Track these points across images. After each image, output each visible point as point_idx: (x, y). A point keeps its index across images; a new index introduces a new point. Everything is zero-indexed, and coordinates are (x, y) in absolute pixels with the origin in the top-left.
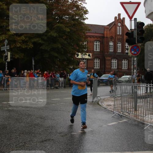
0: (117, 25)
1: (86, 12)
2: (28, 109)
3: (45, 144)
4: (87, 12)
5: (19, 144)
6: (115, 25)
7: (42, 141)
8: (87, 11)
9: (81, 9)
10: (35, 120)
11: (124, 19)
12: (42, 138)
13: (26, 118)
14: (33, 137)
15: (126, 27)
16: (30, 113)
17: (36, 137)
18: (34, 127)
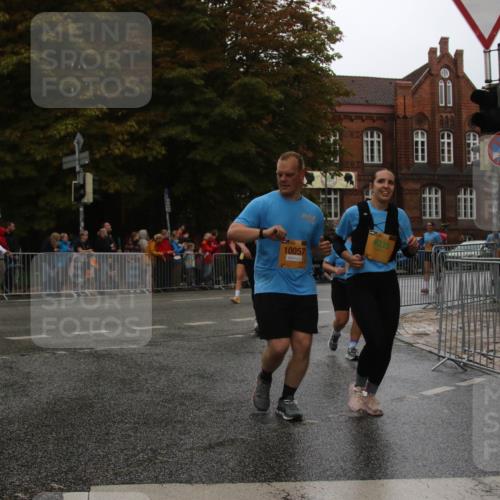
0: (438, 75)
1: (334, 35)
2: (158, 351)
3: (221, 454)
4: (338, 37)
5: (135, 456)
6: (432, 75)
7: (211, 447)
8: (337, 31)
9: (319, 28)
10: (182, 382)
11: (459, 54)
12: (208, 436)
13: (153, 378)
14: (180, 434)
15: (468, 81)
16: (165, 363)
17: (190, 432)
18: (182, 404)
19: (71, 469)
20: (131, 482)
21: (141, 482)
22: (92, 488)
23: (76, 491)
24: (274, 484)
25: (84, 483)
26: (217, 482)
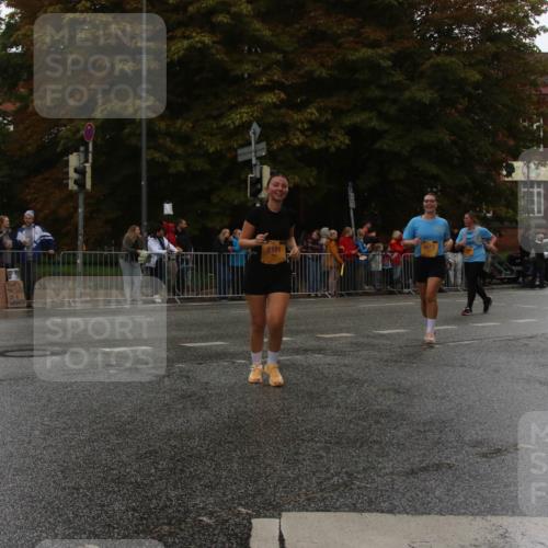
2: (346, 362)
3: (425, 480)
5: (329, 479)
7: (413, 472)
10: (376, 396)
12: (409, 459)
13: (343, 391)
14: (378, 456)
16: (355, 375)
17: (388, 455)
18: (377, 422)
19: (259, 492)
20: (326, 509)
21: (337, 509)
22: (284, 514)
23: (265, 517)
24: (489, 518)
25: (274, 508)
26: (423, 514)
